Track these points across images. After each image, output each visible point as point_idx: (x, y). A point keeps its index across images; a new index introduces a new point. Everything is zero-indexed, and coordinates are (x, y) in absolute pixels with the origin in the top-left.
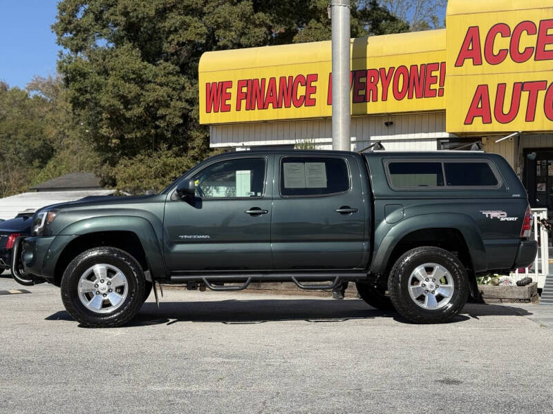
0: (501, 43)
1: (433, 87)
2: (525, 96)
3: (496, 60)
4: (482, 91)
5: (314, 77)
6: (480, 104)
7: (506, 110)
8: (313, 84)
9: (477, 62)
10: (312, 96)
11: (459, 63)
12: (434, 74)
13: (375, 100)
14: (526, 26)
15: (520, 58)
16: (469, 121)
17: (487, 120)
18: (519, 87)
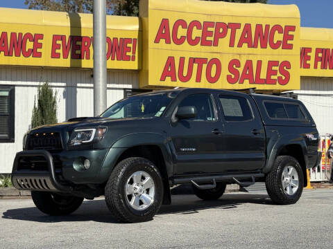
0: (182, 32)
1: (128, 54)
2: (195, 66)
3: (179, 42)
4: (171, 61)
5: (41, 36)
6: (169, 69)
7: (185, 74)
8: (39, 41)
9: (168, 42)
10: (39, 50)
11: (157, 41)
12: (129, 45)
13: (88, 58)
14: (195, 23)
15: (193, 43)
16: (163, 79)
17: (174, 79)
18: (193, 60)
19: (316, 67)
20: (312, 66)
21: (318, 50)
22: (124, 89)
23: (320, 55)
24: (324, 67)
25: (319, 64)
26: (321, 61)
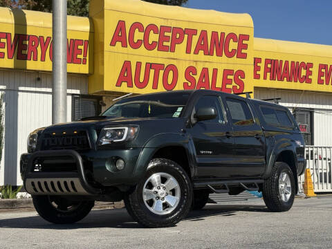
0: (139, 36)
1: (79, 56)
2: (152, 72)
3: (136, 46)
4: (127, 65)
6: (126, 74)
7: (141, 80)
9: (124, 45)
11: (113, 44)
12: (80, 47)
13: (35, 59)
14: (152, 27)
15: (150, 47)
16: (119, 84)
17: (130, 85)
18: (150, 66)
19: (265, 78)
20: (262, 77)
21: (267, 61)
22: (73, 95)
23: (269, 66)
24: (272, 78)
25: (269, 74)
26: (270, 72)
